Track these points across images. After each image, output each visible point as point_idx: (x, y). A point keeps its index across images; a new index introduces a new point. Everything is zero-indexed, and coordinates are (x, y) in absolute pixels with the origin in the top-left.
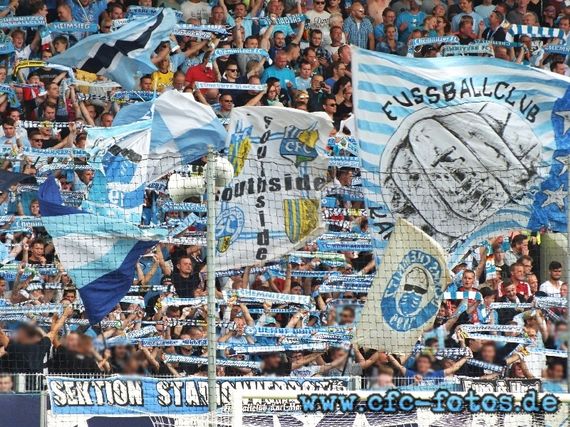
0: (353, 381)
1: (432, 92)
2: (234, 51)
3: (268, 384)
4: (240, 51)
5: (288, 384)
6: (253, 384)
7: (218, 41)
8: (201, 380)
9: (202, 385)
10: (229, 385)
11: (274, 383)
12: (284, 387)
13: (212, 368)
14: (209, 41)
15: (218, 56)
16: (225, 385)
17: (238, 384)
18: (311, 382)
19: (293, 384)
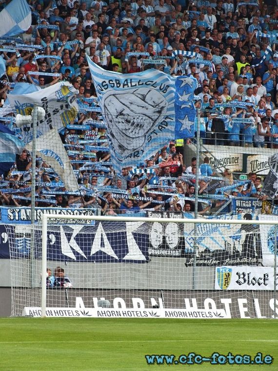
0: (97, 210)
1: (111, 82)
2: (46, 56)
3: (58, 211)
4: (48, 56)
5: (67, 211)
6: (51, 211)
7: (39, 52)
8: (28, 209)
9: (28, 211)
10: (41, 212)
11: (61, 211)
12: (66, 213)
13: (33, 203)
14: (33, 52)
15: (38, 58)
16: (39, 211)
17: (45, 211)
18: (78, 211)
19: (70, 211)
